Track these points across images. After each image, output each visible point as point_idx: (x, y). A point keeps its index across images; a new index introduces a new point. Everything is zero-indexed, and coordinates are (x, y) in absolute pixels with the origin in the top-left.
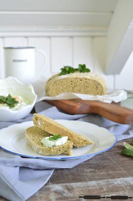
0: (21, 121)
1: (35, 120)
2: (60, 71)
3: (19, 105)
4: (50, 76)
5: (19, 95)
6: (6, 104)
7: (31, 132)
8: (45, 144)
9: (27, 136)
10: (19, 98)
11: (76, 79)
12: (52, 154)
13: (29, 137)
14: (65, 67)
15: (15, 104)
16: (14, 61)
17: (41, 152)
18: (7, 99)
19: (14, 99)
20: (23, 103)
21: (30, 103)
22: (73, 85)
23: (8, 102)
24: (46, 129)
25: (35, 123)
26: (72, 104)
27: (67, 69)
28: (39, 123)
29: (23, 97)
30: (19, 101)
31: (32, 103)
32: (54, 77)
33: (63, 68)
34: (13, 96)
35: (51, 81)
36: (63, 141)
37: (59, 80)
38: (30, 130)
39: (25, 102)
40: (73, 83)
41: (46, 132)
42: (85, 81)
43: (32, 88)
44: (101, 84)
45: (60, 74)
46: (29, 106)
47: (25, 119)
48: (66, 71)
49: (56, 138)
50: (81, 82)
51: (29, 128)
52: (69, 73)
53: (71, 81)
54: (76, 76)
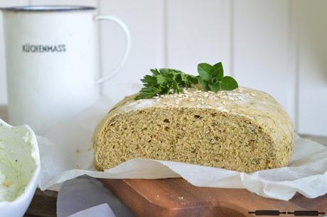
2: (141, 85)
11: (182, 112)
14: (155, 71)
16: (27, 49)
22: (173, 133)
27: (161, 80)
33: (151, 74)
37: (127, 116)
39: (7, 186)
40: (172, 125)
42: (210, 119)
43: (34, 140)
44: (265, 130)
45: (137, 98)
48: (157, 86)
50: (198, 122)
52: (164, 91)
53: (166, 121)
54: (181, 103)
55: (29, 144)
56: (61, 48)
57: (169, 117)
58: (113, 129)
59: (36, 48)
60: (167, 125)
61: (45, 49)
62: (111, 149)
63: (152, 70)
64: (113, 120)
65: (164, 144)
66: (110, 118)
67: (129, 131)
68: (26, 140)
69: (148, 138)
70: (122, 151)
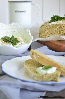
0: (21, 55)
1: (32, 54)
2: (50, 19)
3: (19, 43)
4: (43, 23)
5: (20, 37)
6: (10, 43)
7: (28, 63)
8: (39, 72)
9: (25, 66)
10: (20, 39)
11: (63, 25)
12: (44, 80)
13: (27, 67)
14: (54, 16)
15: (17, 43)
16: (16, 12)
17: (36, 78)
18: (11, 39)
19: (16, 39)
20: (22, 43)
21: (28, 42)
22: (60, 30)
23: (11, 41)
24: (40, 62)
25: (32, 57)
26: (59, 44)
27: (56, 18)
28: (35, 57)
29: (22, 38)
30: (20, 41)
31: (30, 42)
32: (45, 24)
33: (53, 17)
34: (15, 37)
35: (43, 26)
36: (53, 70)
37: (50, 26)
38: (28, 62)
39: (24, 41)
40: (60, 28)
41: (40, 64)
43: (29, 31)
45: (50, 22)
46: (27, 44)
47: (23, 54)
48: (55, 19)
49: (47, 68)
51: (27, 61)
52: (57, 20)
53: (59, 27)
54: (62, 23)
55: (28, 32)
56: (25, 12)
57: (60, 26)
58: (46, 29)
59: (19, 11)
60: (59, 28)
61: (21, 12)
62: (46, 34)
63: (53, 16)
64: (47, 27)
65: (58, 33)
66: (46, 26)
67: (50, 29)
68: (28, 31)
69: (54, 31)
70: (48, 34)
